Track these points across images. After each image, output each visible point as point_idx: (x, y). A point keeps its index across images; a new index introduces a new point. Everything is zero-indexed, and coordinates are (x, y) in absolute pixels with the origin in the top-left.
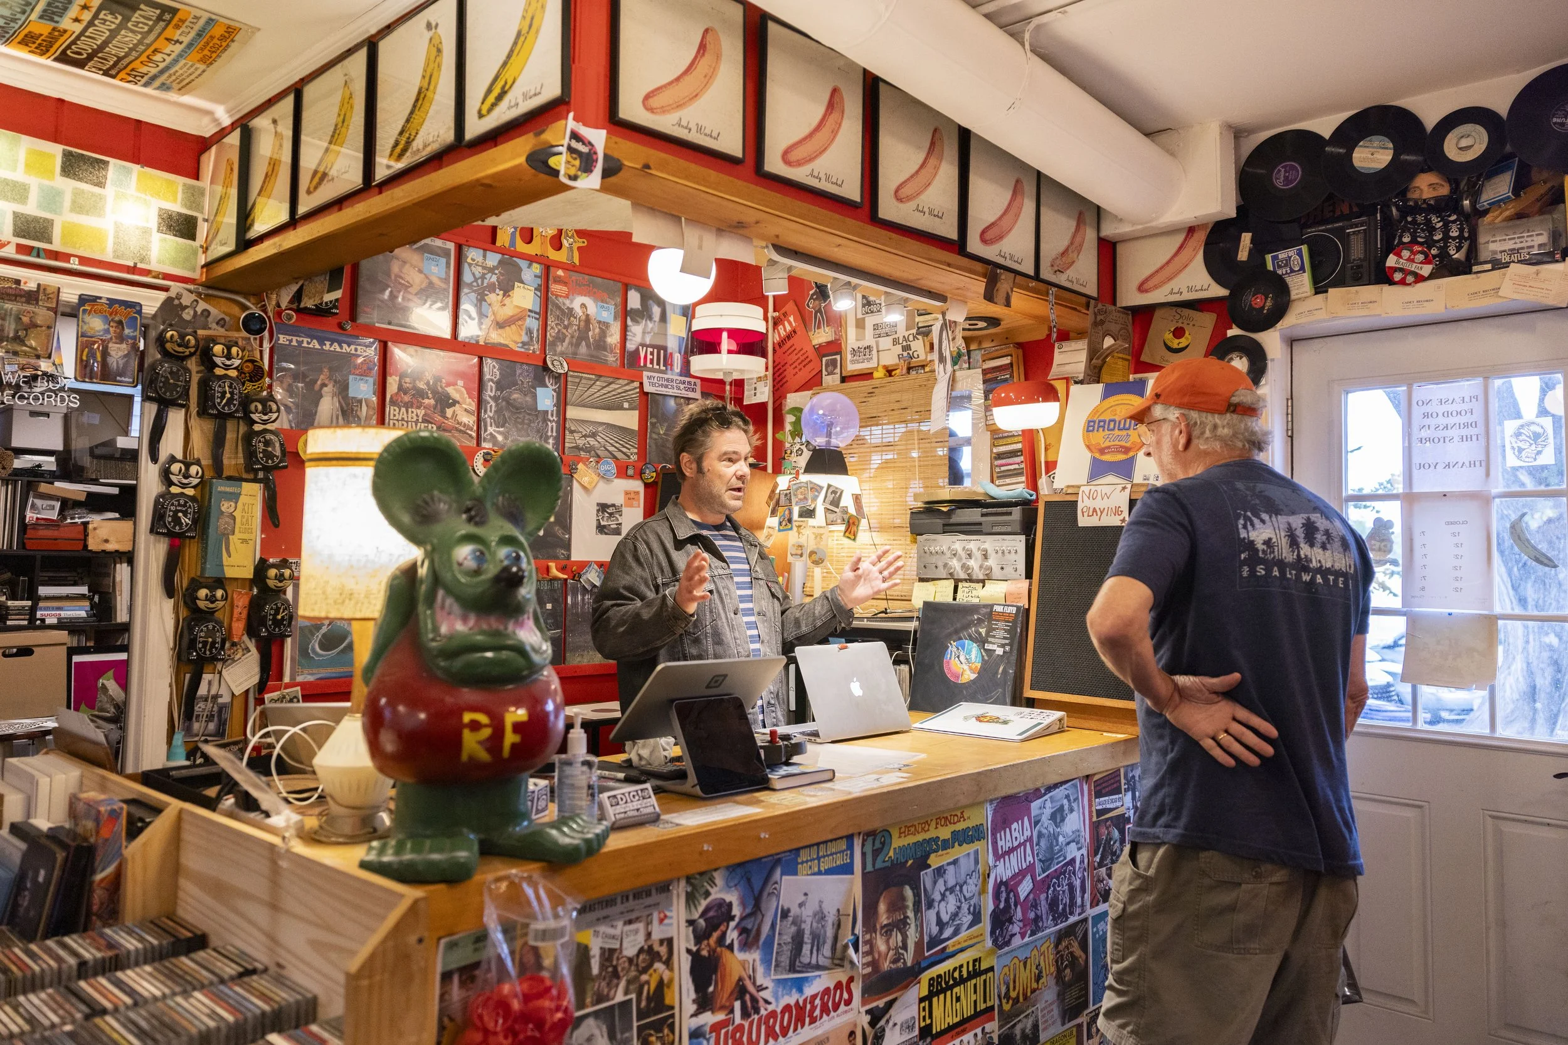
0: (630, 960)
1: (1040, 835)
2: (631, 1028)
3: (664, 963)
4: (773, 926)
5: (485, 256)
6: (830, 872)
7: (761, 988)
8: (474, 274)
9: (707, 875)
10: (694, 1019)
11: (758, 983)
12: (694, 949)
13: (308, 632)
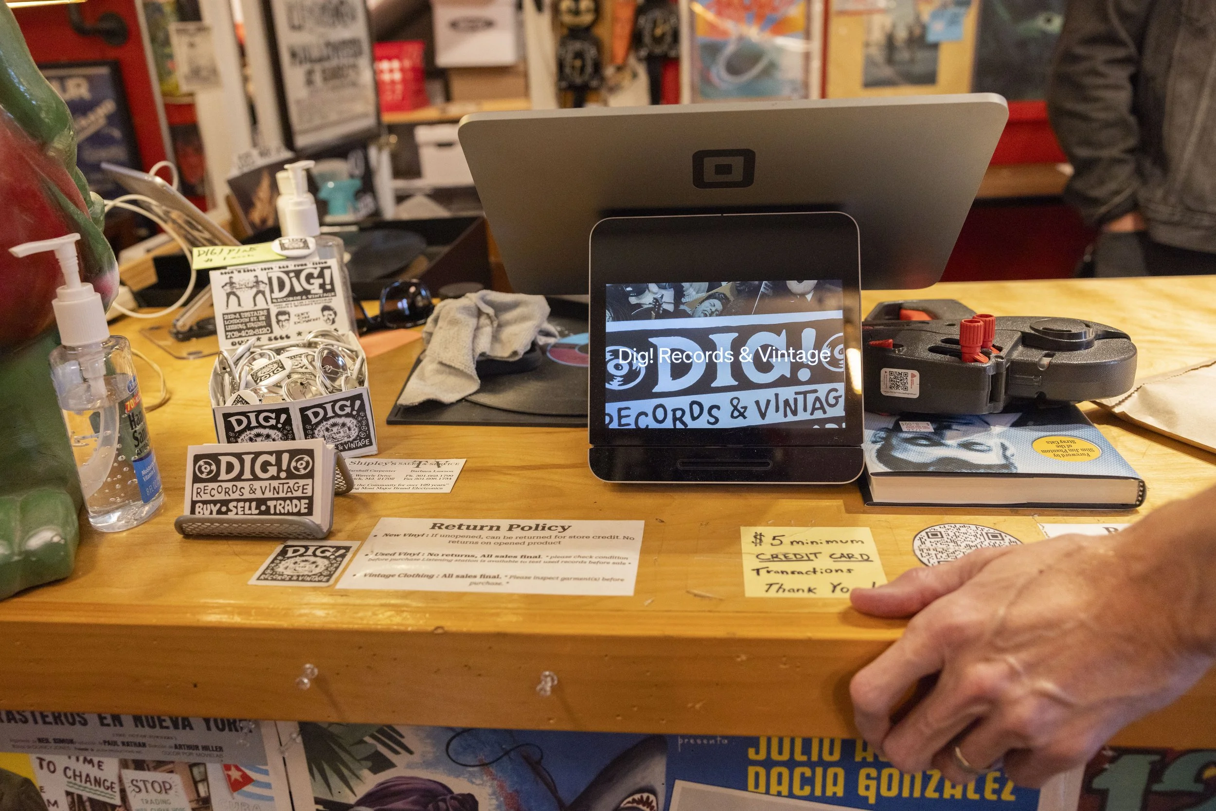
13: (711, 50)
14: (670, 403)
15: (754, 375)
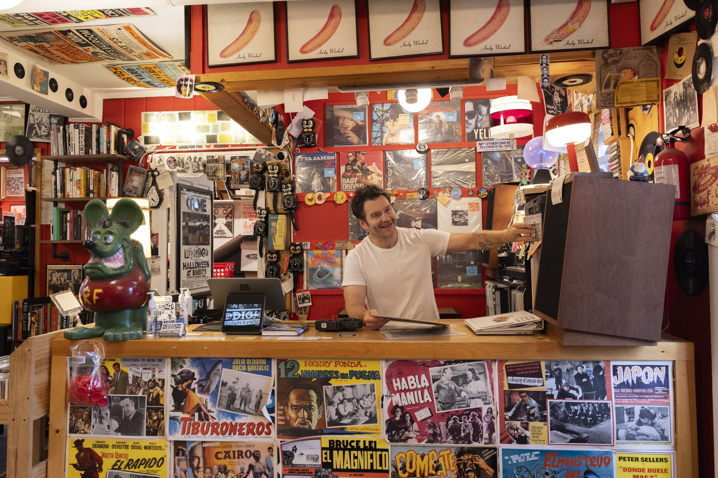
0: (145, 383)
1: (439, 388)
2: (145, 407)
3: (160, 388)
4: (217, 387)
5: (383, 106)
6: (252, 372)
7: (210, 411)
8: (378, 115)
9: (182, 359)
10: (173, 412)
11: (208, 409)
12: (175, 386)
13: (313, 270)
14: (234, 321)
15: (247, 318)
